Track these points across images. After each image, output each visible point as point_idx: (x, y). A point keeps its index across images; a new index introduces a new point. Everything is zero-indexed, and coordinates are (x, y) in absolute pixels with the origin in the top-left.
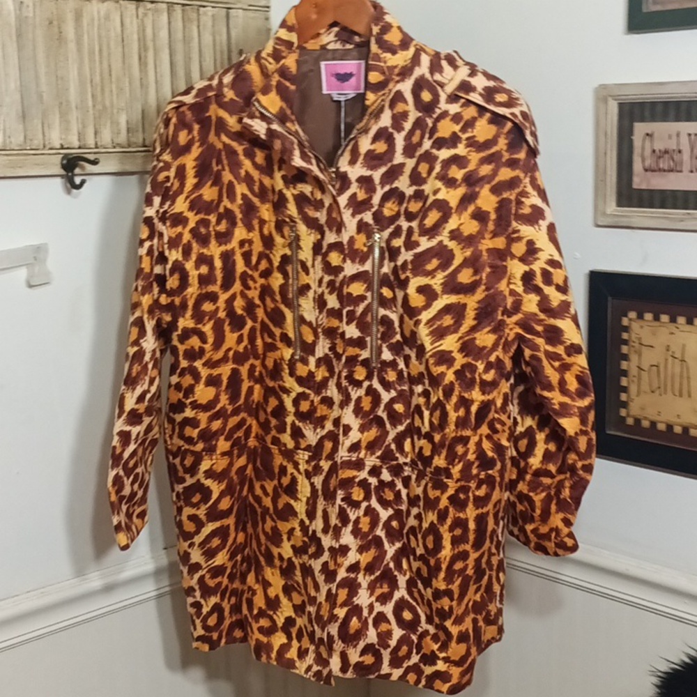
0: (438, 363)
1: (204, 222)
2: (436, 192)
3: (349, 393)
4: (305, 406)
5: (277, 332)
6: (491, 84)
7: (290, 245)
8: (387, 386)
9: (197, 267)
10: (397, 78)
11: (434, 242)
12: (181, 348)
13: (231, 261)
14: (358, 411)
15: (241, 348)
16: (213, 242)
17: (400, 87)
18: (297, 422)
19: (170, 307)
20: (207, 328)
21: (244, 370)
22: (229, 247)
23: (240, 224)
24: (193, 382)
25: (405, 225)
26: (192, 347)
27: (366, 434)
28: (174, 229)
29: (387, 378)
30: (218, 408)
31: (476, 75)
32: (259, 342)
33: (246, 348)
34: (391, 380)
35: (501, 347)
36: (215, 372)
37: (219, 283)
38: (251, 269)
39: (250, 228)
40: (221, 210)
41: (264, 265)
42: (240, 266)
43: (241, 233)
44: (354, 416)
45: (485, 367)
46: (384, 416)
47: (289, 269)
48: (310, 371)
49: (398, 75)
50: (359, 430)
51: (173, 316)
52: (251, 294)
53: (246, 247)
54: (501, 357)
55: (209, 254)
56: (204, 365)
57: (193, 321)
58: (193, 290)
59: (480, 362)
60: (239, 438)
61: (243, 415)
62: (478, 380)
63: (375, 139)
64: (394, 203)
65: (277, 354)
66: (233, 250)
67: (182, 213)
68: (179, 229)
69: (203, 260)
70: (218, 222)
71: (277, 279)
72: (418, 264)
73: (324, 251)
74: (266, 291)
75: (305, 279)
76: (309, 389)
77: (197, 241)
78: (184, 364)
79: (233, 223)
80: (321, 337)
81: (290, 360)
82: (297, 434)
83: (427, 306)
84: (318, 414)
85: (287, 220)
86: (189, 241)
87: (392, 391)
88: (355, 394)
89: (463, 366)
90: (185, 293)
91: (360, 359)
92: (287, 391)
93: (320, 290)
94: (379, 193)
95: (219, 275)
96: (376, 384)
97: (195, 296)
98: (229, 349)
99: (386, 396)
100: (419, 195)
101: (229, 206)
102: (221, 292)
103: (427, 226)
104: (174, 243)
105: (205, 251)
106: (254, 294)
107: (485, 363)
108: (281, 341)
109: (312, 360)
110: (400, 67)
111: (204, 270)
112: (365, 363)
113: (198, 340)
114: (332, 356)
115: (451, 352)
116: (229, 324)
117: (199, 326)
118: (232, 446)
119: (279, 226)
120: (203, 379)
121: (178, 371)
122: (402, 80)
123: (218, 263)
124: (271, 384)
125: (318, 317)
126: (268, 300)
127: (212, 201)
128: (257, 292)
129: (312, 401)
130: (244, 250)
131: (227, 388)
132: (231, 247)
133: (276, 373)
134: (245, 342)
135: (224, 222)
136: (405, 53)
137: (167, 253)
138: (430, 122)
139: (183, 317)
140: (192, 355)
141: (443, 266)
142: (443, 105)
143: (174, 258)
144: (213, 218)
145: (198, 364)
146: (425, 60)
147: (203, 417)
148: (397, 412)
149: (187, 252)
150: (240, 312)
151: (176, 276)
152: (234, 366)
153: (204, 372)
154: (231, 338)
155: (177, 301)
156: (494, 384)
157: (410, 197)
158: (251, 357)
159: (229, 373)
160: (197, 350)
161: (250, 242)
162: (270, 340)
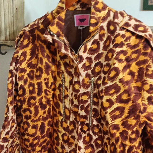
0: (113, 129)
1: (32, 72)
2: (114, 64)
3: (81, 135)
4: (66, 138)
5: (57, 110)
6: (137, 23)
7: (62, 80)
8: (95, 134)
9: (29, 87)
10: (101, 21)
11: (113, 83)
12: (24, 115)
13: (41, 86)
14: (84, 141)
15: (45, 116)
16: (35, 79)
17: (102, 24)
18: (63, 143)
19: (20, 101)
20: (32, 109)
21: (46, 123)
22: (40, 81)
23: (44, 72)
24: (27, 127)
25: (103, 76)
26: (27, 115)
27: (87, 150)
28: (21, 74)
29: (95, 131)
30: (36, 136)
31: (131, 20)
32: (51, 113)
33: (47, 115)
34: (96, 132)
35: (138, 125)
36: (35, 124)
37: (36, 93)
38: (48, 88)
39: (48, 74)
40: (38, 67)
41: (53, 87)
42: (44, 87)
43: (45, 76)
44: (83, 143)
45: (132, 132)
46: (94, 144)
47: (62, 89)
48: (68, 126)
49: (102, 20)
50: (84, 149)
51: (21, 104)
52: (48, 97)
53: (46, 81)
54: (138, 129)
55: (33, 83)
56: (31, 121)
57: (27, 106)
58: (27, 95)
59: (129, 130)
60: (44, 146)
61: (46, 138)
62: (129, 137)
63: (93, 43)
64: (99, 67)
65: (57, 118)
66: (42, 81)
67: (25, 68)
68: (23, 74)
69: (31, 85)
70: (37, 72)
71: (57, 92)
72: (107, 91)
73: (73, 83)
74: (54, 96)
75: (67, 93)
76: (67, 132)
77: (29, 78)
78: (25, 120)
79: (42, 72)
80: (72, 114)
81: (61, 121)
82: (63, 147)
83: (110, 107)
84: (70, 142)
85: (61, 71)
86: (26, 78)
87: (97, 136)
88: (84, 135)
89: (123, 131)
90: (25, 96)
91: (86, 123)
92: (60, 132)
93: (72, 98)
94: (94, 63)
95: (36, 90)
96: (91, 133)
97: (28, 97)
98: (40, 116)
99: (94, 137)
100: (108, 65)
101: (40, 66)
102: (37, 96)
103: (111, 77)
104: (21, 78)
105: (32, 82)
106: (50, 97)
107: (132, 131)
108: (59, 113)
109: (69, 122)
110: (102, 17)
111: (31, 88)
112: (87, 125)
113: (29, 113)
114: (75, 121)
115: (118, 125)
116: (40, 107)
117: (30, 108)
118: (42, 149)
119: (58, 73)
120: (31, 126)
121: (23, 122)
122: (103, 22)
123: (36, 86)
124: (55, 128)
125: (71, 107)
126: (55, 99)
127: (35, 64)
128: (51, 96)
129: (68, 137)
130: (46, 82)
131: (40, 129)
132: (41, 81)
133: (57, 125)
134: (47, 113)
135: (39, 72)
136: (104, 12)
137: (18, 82)
138: (113, 37)
139: (24, 104)
140: (27, 118)
141: (117, 92)
142: (118, 31)
143: (21, 84)
144: (35, 70)
145: (29, 121)
146: (112, 14)
147: (31, 139)
148: (98, 143)
149: (25, 82)
150: (44, 103)
151: (21, 90)
152: (42, 122)
153: (31, 124)
154: (41, 112)
155: (22, 99)
156: (135, 140)
157: (105, 66)
158: (49, 118)
159: (40, 124)
160: (29, 116)
161: (48, 79)
162: (55, 113)
